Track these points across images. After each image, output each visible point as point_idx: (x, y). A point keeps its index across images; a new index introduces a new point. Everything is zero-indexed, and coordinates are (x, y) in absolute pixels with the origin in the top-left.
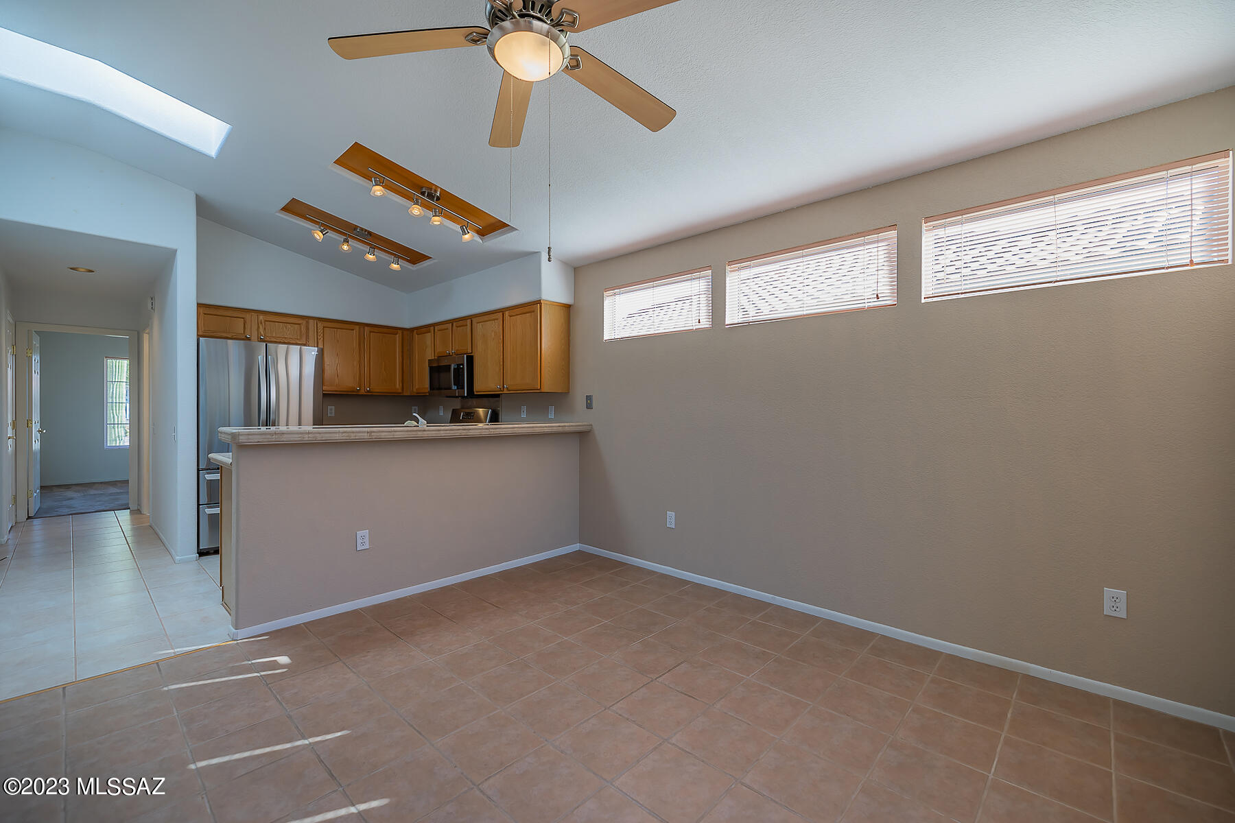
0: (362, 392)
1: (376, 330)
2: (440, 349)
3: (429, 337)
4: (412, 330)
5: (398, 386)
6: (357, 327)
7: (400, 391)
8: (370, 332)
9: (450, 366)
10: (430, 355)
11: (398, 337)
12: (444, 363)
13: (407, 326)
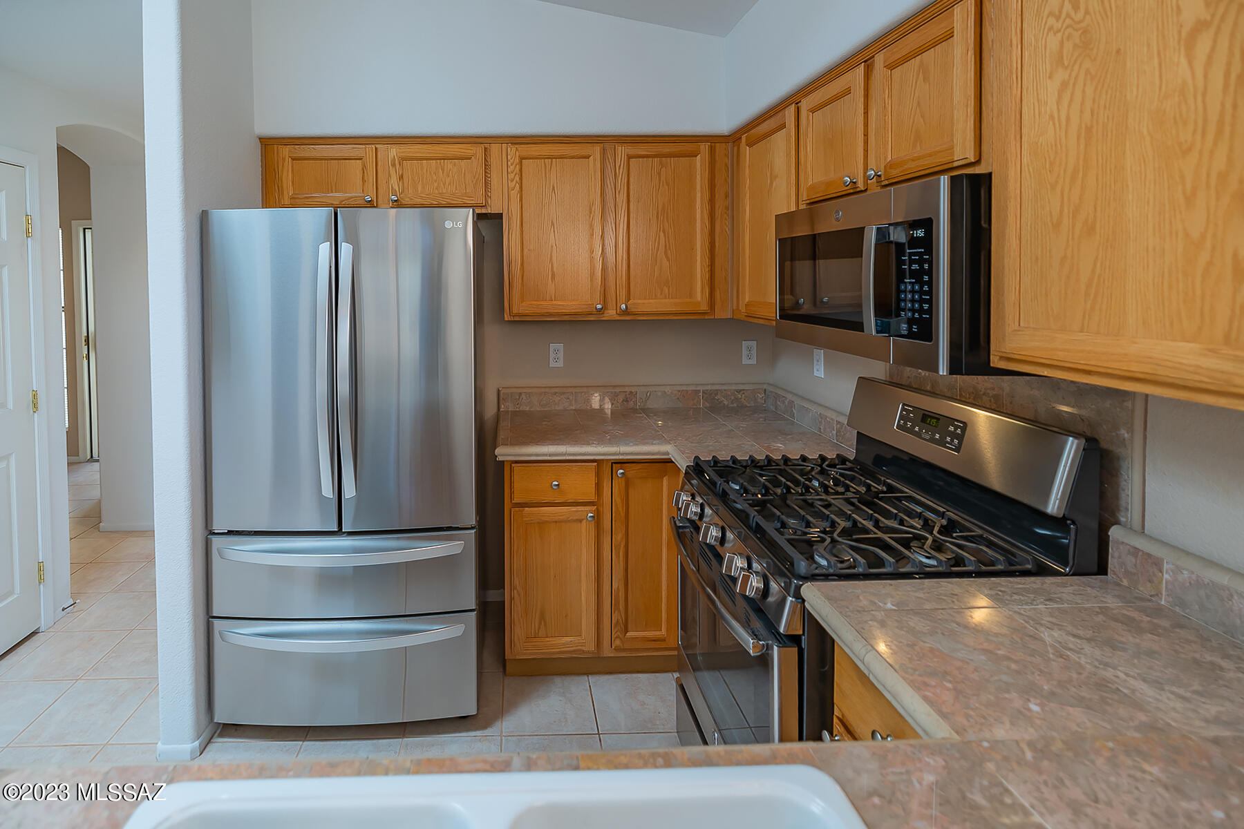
0: (611, 314)
1: (641, 150)
2: (817, 175)
3: (780, 145)
4: (733, 138)
5: (700, 295)
6: (597, 149)
7: (704, 307)
8: (630, 157)
9: (860, 232)
10: (784, 201)
11: (700, 163)
12: (834, 221)
13: (724, 124)
